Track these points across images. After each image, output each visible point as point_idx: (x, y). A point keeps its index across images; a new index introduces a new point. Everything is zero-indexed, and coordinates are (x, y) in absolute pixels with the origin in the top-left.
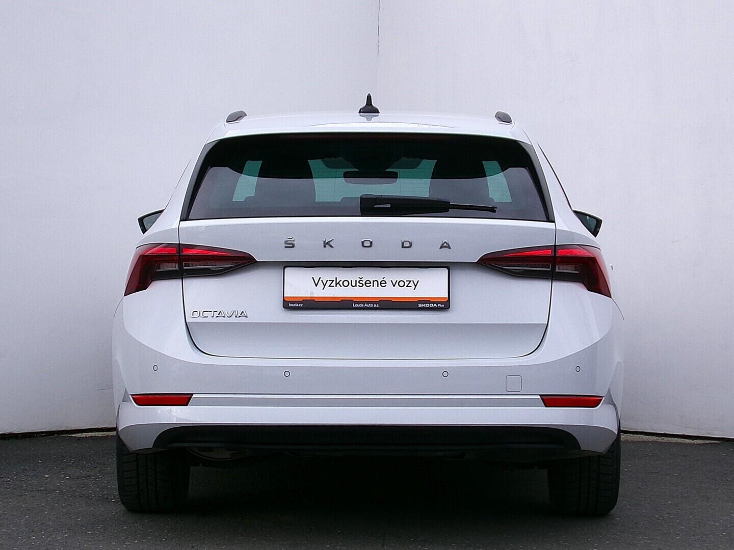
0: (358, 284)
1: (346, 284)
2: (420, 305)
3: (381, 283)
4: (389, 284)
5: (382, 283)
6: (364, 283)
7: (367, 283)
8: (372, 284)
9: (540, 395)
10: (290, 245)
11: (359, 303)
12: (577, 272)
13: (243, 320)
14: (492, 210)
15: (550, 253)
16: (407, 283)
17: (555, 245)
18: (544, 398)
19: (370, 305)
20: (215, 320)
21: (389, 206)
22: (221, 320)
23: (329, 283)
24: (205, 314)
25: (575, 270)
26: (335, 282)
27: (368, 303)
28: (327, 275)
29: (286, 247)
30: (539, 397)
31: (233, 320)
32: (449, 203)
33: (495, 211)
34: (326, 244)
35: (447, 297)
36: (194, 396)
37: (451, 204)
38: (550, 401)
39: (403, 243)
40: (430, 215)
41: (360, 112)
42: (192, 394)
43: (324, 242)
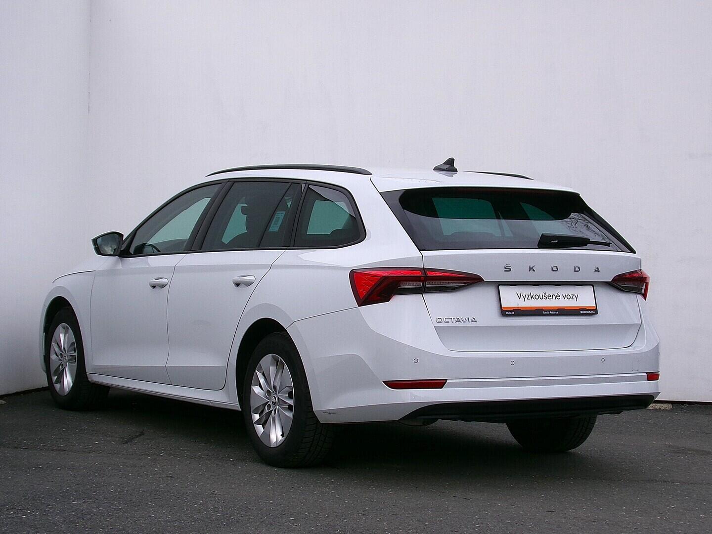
0: (544, 298)
2: (581, 312)
3: (557, 297)
6: (547, 296)
9: (646, 373)
10: (508, 270)
11: (547, 311)
13: (474, 324)
16: (571, 296)
19: (553, 313)
20: (455, 324)
21: (557, 241)
22: (458, 324)
24: (447, 320)
26: (530, 296)
27: (552, 311)
28: (525, 291)
29: (505, 271)
31: (467, 324)
34: (530, 269)
36: (448, 381)
42: (447, 380)
43: (530, 267)
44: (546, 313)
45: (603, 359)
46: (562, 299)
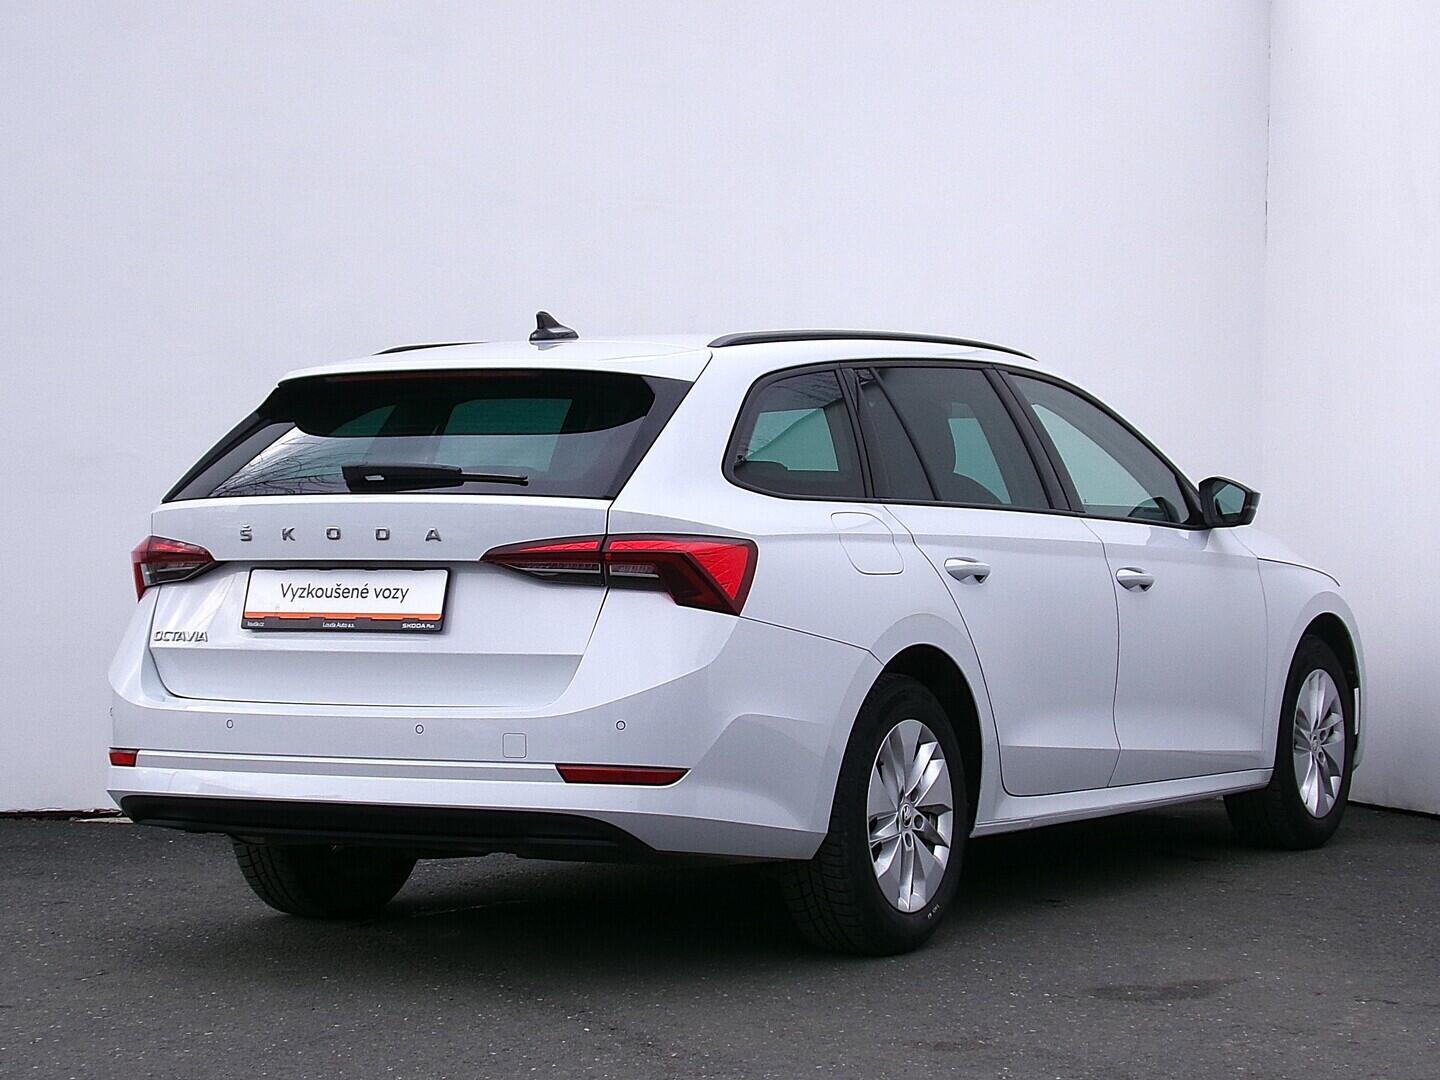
1: (319, 593)
2: (405, 626)
4: (372, 594)
5: (364, 593)
6: (340, 592)
7: (346, 593)
8: (350, 595)
12: (657, 576)
14: (522, 482)
15: (594, 546)
16: (393, 592)
17: (607, 535)
18: (561, 768)
19: (344, 626)
22: (181, 644)
23: (300, 591)
25: (654, 573)
30: (554, 767)
32: (460, 470)
33: (526, 484)
34: (287, 535)
35: (440, 612)
37: (464, 473)
38: (572, 774)
39: (378, 534)
40: (431, 490)
41: (531, 339)
44: (328, 625)
45: (420, 727)
46: (372, 597)
